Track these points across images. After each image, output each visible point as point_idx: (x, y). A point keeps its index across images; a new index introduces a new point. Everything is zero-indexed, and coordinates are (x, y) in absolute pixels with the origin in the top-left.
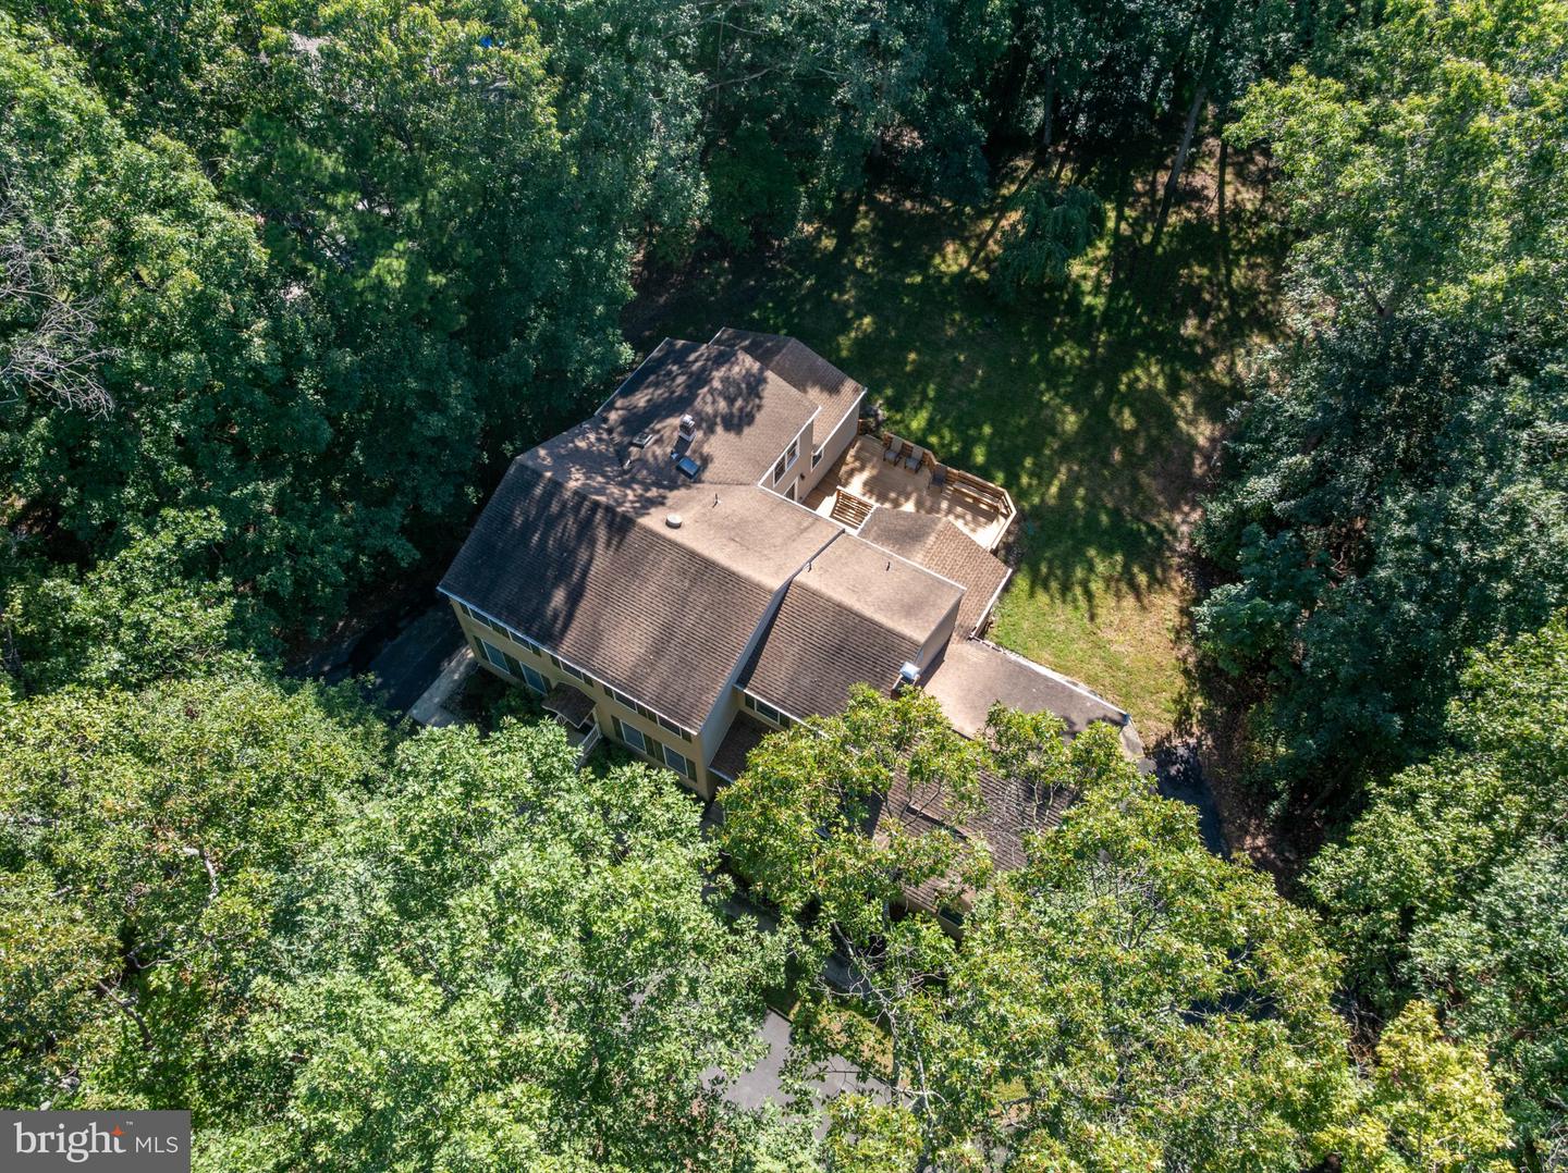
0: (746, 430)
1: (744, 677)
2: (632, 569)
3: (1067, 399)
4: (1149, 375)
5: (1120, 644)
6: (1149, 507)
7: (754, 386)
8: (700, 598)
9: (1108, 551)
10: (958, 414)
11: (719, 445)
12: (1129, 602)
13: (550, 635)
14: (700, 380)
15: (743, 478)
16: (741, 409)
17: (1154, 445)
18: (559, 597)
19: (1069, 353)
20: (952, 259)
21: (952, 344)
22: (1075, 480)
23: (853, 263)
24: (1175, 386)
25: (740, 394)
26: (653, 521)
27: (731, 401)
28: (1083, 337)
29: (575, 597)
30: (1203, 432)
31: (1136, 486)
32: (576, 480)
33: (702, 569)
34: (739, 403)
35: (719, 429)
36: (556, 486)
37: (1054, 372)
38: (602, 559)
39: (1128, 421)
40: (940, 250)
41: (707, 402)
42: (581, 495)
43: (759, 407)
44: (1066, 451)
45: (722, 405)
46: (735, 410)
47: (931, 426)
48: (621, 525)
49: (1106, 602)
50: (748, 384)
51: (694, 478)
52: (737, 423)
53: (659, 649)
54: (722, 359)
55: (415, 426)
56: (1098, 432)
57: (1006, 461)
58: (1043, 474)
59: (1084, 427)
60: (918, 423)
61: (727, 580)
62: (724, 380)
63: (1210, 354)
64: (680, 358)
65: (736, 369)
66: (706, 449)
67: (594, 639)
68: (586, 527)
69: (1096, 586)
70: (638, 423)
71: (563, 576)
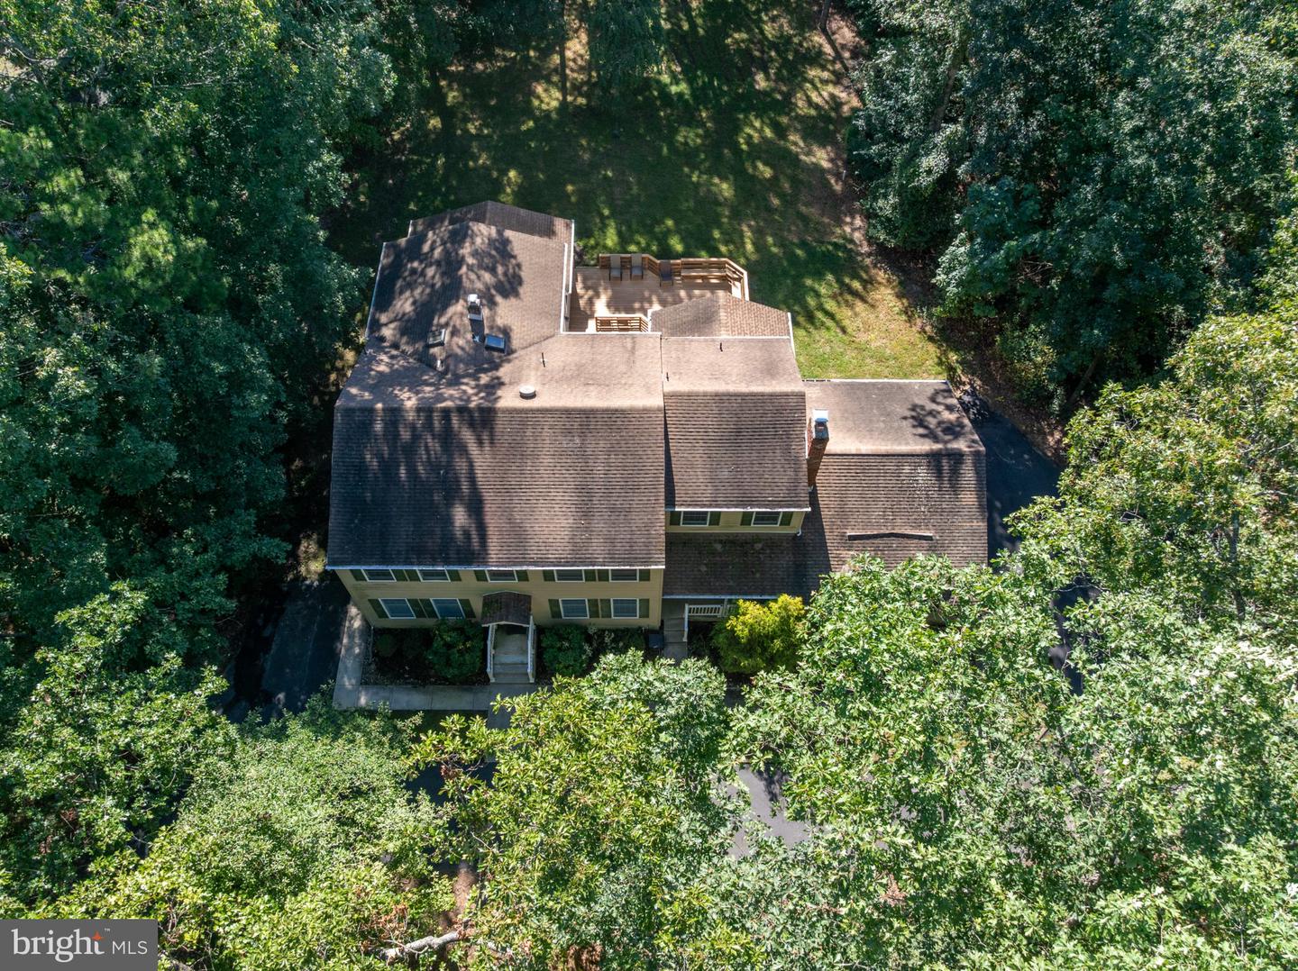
0: (521, 290)
1: (670, 500)
2: (518, 451)
3: (711, 172)
4: (755, 130)
5: (875, 340)
6: (822, 232)
7: (502, 249)
8: (597, 446)
9: (819, 276)
10: (636, 221)
11: (506, 313)
12: (860, 306)
13: (474, 554)
14: (451, 265)
15: (546, 332)
16: (505, 274)
17: (795, 181)
18: (460, 516)
19: (688, 136)
20: (548, 98)
21: (594, 166)
22: (759, 233)
23: (466, 131)
24: (781, 131)
25: (496, 262)
26: (508, 399)
27: (493, 270)
28: (691, 120)
29: (476, 507)
30: (821, 157)
31: (805, 219)
32: (409, 401)
33: (583, 421)
34: (500, 269)
35: (499, 299)
36: (394, 413)
37: (689, 156)
38: (482, 459)
39: (767, 172)
40: (533, 93)
41: (476, 281)
42: (425, 410)
43: (519, 266)
44: (737, 215)
45: (487, 277)
46: (501, 277)
47: (624, 240)
48: (483, 420)
49: (844, 314)
50: (496, 249)
51: (507, 351)
52: (510, 286)
53: (584, 511)
54: (459, 236)
55: (236, 413)
56: (750, 191)
57: (700, 241)
58: (733, 238)
59: (738, 188)
60: (611, 239)
61: (613, 419)
62: (475, 254)
63: (788, 97)
64: (414, 250)
65: (478, 240)
66: (500, 322)
67: (518, 535)
68: (448, 439)
69: (830, 305)
70: (419, 327)
71: (451, 493)
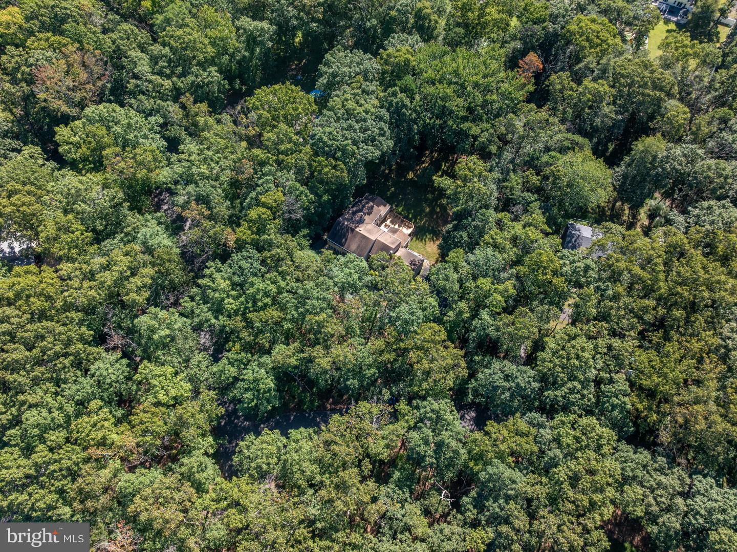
0: (371, 215)
1: (370, 252)
2: (354, 237)
3: (428, 205)
5: (429, 249)
6: (439, 226)
7: (372, 207)
8: (364, 241)
9: (430, 234)
10: (407, 208)
11: (366, 217)
12: (432, 242)
13: (343, 245)
14: (364, 206)
15: (370, 223)
17: (442, 215)
18: (344, 240)
19: (430, 196)
20: (411, 175)
21: (409, 194)
22: (426, 221)
26: (357, 229)
27: (368, 210)
28: (433, 193)
29: (346, 240)
31: (437, 222)
32: (346, 223)
33: (364, 237)
34: (370, 210)
35: (367, 215)
36: (343, 224)
37: (426, 200)
38: (350, 235)
39: (438, 210)
40: (408, 173)
41: (365, 210)
42: (347, 225)
43: (373, 211)
44: (426, 216)
46: (369, 212)
47: (403, 210)
48: (353, 230)
49: (428, 243)
51: (363, 223)
52: (369, 214)
53: (358, 247)
54: (367, 203)
56: (432, 212)
57: (415, 217)
58: (421, 220)
59: (430, 211)
60: (400, 210)
61: (368, 238)
62: (368, 207)
64: (360, 201)
65: (369, 205)
67: (349, 246)
68: (348, 230)
69: (427, 240)
70: (354, 213)
71: (344, 237)
